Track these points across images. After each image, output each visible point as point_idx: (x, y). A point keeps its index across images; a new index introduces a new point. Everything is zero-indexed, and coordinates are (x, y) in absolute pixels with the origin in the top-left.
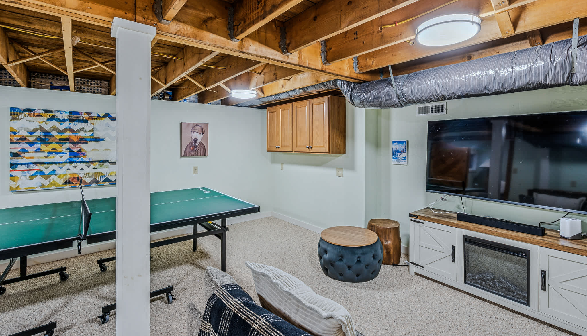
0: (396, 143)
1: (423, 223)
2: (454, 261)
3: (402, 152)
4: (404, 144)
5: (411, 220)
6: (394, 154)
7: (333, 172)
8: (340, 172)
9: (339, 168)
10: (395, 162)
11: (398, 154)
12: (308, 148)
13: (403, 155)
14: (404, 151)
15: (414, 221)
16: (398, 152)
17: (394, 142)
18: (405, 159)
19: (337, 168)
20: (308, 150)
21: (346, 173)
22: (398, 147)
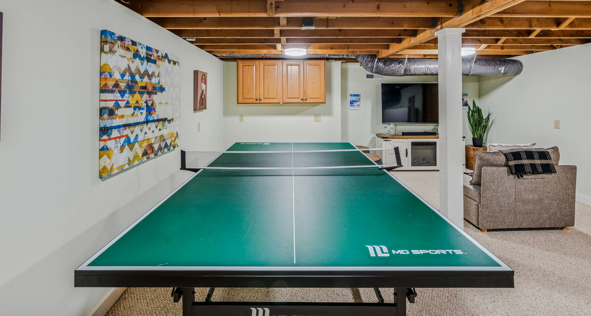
0: (353, 96)
1: (391, 141)
2: (407, 156)
3: (357, 101)
4: (358, 96)
5: (384, 140)
6: (351, 103)
7: (312, 118)
8: (318, 118)
9: (316, 115)
10: (352, 108)
11: (354, 103)
12: (302, 100)
13: (357, 103)
14: (358, 101)
15: (386, 141)
16: (354, 101)
17: (351, 95)
18: (359, 106)
19: (315, 115)
20: (302, 102)
21: (323, 118)
22: (354, 98)
